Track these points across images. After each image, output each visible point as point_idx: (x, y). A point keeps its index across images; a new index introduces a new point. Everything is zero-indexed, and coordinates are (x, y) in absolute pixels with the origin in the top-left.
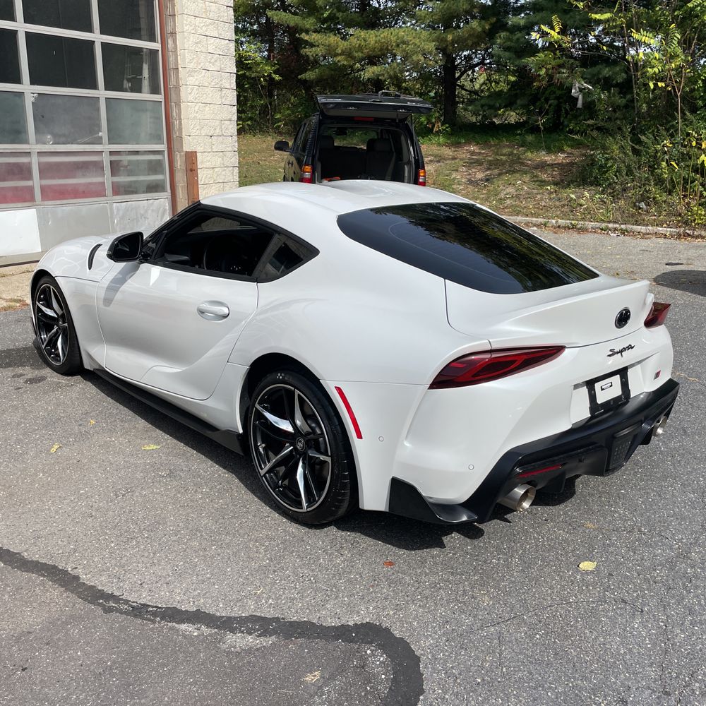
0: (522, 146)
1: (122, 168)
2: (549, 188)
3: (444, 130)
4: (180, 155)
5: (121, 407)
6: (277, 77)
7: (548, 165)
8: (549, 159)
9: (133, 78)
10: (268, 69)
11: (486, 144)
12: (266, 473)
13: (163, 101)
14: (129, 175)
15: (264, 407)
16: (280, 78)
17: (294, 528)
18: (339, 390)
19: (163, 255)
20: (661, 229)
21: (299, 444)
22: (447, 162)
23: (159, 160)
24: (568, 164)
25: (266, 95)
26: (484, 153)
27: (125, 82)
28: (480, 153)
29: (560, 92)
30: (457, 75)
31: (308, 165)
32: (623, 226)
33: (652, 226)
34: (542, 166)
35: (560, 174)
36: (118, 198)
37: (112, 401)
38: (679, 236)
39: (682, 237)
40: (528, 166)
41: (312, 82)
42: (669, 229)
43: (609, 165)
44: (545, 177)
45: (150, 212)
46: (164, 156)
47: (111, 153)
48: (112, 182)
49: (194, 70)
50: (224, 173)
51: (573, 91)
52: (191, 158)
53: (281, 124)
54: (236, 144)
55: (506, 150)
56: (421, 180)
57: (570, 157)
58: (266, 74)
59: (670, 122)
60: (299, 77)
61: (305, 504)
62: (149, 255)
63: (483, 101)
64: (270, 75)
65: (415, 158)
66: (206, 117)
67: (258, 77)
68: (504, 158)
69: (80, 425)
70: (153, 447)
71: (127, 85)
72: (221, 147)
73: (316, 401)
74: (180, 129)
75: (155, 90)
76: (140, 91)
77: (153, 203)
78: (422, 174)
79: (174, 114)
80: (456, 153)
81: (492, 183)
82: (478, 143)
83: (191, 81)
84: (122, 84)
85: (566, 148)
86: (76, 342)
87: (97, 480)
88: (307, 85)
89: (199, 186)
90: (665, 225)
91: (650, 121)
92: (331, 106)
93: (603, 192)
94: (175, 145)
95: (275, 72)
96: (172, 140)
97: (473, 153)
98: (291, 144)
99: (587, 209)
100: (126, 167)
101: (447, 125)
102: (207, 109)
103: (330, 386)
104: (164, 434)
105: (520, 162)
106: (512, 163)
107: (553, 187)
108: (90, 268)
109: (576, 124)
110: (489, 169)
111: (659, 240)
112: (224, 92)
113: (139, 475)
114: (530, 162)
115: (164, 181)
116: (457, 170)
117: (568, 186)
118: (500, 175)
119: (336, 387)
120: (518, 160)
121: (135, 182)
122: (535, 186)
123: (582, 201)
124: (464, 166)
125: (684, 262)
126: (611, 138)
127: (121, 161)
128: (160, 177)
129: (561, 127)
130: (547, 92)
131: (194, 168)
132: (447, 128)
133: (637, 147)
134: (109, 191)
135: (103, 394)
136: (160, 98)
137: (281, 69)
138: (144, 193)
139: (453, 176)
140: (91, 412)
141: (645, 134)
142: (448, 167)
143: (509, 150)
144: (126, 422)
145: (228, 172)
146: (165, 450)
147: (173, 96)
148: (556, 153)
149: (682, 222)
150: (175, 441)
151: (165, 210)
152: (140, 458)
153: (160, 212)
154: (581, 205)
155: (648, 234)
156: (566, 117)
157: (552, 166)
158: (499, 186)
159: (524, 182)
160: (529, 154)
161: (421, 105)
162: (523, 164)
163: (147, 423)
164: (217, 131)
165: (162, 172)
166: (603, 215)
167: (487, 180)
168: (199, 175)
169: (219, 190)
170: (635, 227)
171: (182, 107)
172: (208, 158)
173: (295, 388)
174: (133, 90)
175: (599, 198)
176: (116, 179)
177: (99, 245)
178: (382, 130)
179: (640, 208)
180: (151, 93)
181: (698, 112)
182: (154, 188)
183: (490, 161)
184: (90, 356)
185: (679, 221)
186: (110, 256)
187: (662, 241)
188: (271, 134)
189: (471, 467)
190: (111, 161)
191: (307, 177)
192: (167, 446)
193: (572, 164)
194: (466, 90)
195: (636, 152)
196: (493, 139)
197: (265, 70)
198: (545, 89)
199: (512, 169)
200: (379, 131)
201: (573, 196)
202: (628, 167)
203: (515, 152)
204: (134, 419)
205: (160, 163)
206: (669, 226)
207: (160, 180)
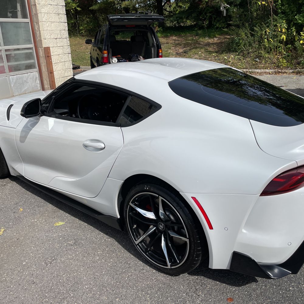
0: (197, 36)
1: (11, 58)
2: (214, 54)
3: (160, 30)
4: (42, 50)
5: (36, 197)
6: (79, 9)
7: (211, 44)
8: (211, 41)
9: (12, 11)
10: (74, 5)
11: (180, 36)
12: (139, 243)
13: (30, 22)
14: (16, 61)
15: (135, 205)
16: (80, 9)
17: (161, 277)
18: (194, 198)
19: (53, 110)
20: (267, 70)
21: (160, 226)
22: (165, 45)
23: (31, 52)
24: (219, 43)
25: (74, 18)
26: (180, 40)
27: (8, 13)
28: (178, 40)
29: (211, 10)
30: (163, 4)
31: (105, 50)
32: (250, 70)
33: (263, 69)
34: (208, 44)
35: (217, 48)
36: (12, 73)
37: (30, 193)
38: (276, 73)
39: (277, 73)
40: (202, 45)
41: (95, 10)
42: (271, 70)
43: (241, 42)
44: (211, 49)
45: (29, 79)
46: (33, 50)
47: (6, 50)
48: (8, 65)
49: (45, 5)
50: (64, 57)
51: (221, 8)
52: (47, 50)
53: (83, 31)
54: (69, 42)
55: (190, 38)
56: (160, 55)
57: (219, 39)
58: (73, 8)
59: (267, 20)
60: (90, 8)
61: (169, 264)
62: (45, 111)
63: (177, 16)
64: (75, 8)
65: (156, 44)
66: (52, 29)
67: (70, 9)
68: (190, 41)
69: (14, 212)
70: (61, 223)
71: (10, 15)
72: (61, 44)
73: (175, 205)
74: (40, 36)
75: (24, 16)
76: (16, 17)
77: (30, 75)
78: (160, 52)
79: (36, 28)
80: (167, 40)
81: (187, 54)
82: (176, 36)
83: (43, 10)
84: (7, 15)
85: (217, 36)
86: (4, 161)
87: (32, 253)
88: (93, 12)
89: (53, 64)
90: (269, 68)
91: (257, 21)
92: (116, 20)
93: (238, 55)
94: (38, 44)
95: (78, 6)
96: (36, 41)
97: (175, 40)
98: (93, 40)
99: (232, 63)
100: (14, 57)
101: (161, 28)
102: (53, 25)
103: (188, 196)
104: (65, 213)
105: (198, 43)
106: (195, 44)
107: (215, 54)
108: (8, 120)
109: (219, 24)
110: (185, 47)
111: (267, 75)
112: (60, 16)
113: (57, 246)
114: (202, 43)
115: (34, 63)
116: (170, 49)
117: (222, 53)
118: (190, 50)
119: (192, 197)
120: (197, 42)
121: (20, 64)
122: (207, 54)
123: (230, 60)
124: (173, 46)
125: (284, 85)
126: (241, 29)
127: (11, 54)
128: (32, 61)
129: (212, 26)
130: (205, 10)
131: (49, 55)
132: (161, 29)
133: (253, 33)
134: (7, 70)
135: (24, 189)
136: (28, 20)
137: (80, 5)
138: (24, 69)
139: (169, 52)
140: (19, 203)
141: (255, 26)
142: (166, 47)
143: (191, 38)
144: (41, 207)
145: (66, 56)
146: (68, 225)
147: (35, 19)
148: (213, 38)
149: (276, 67)
150: (73, 218)
151: (36, 78)
152: (54, 233)
153: (34, 79)
154: (230, 62)
155: (262, 73)
156: (214, 21)
157: (213, 44)
158: (191, 55)
159: (202, 52)
160: (201, 39)
161: (159, 17)
162: (199, 44)
163: (53, 207)
164: (59, 36)
165: (33, 58)
166: (240, 65)
167: (185, 52)
168: (52, 59)
169: (63, 66)
170: (255, 70)
171: (40, 24)
172: (56, 50)
173: (159, 195)
174: (12, 17)
175: (237, 58)
176: (10, 64)
177: (12, 105)
178: (136, 31)
179: (257, 61)
180: (23, 18)
181: (279, 15)
182: (29, 67)
183: (184, 43)
184: (14, 169)
185: (275, 66)
186: (22, 115)
187: (269, 76)
188: (79, 36)
189: (290, 244)
190: (6, 55)
191: (105, 56)
192: (69, 222)
193: (221, 43)
194: (167, 11)
195: (252, 35)
196: (183, 33)
197: (73, 6)
198: (205, 9)
199: (195, 47)
200: (135, 32)
201: (226, 58)
202: (249, 42)
203: (194, 39)
204: (45, 204)
205: (31, 54)
206: (270, 69)
207: (32, 63)
